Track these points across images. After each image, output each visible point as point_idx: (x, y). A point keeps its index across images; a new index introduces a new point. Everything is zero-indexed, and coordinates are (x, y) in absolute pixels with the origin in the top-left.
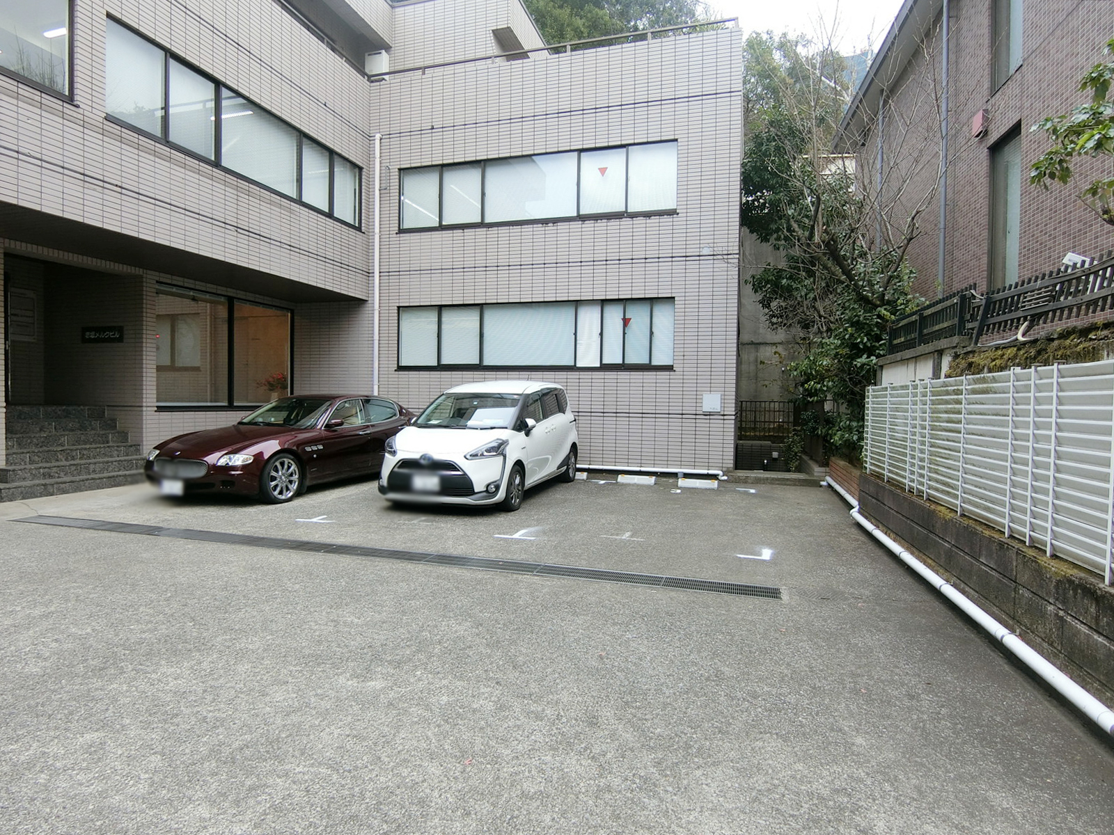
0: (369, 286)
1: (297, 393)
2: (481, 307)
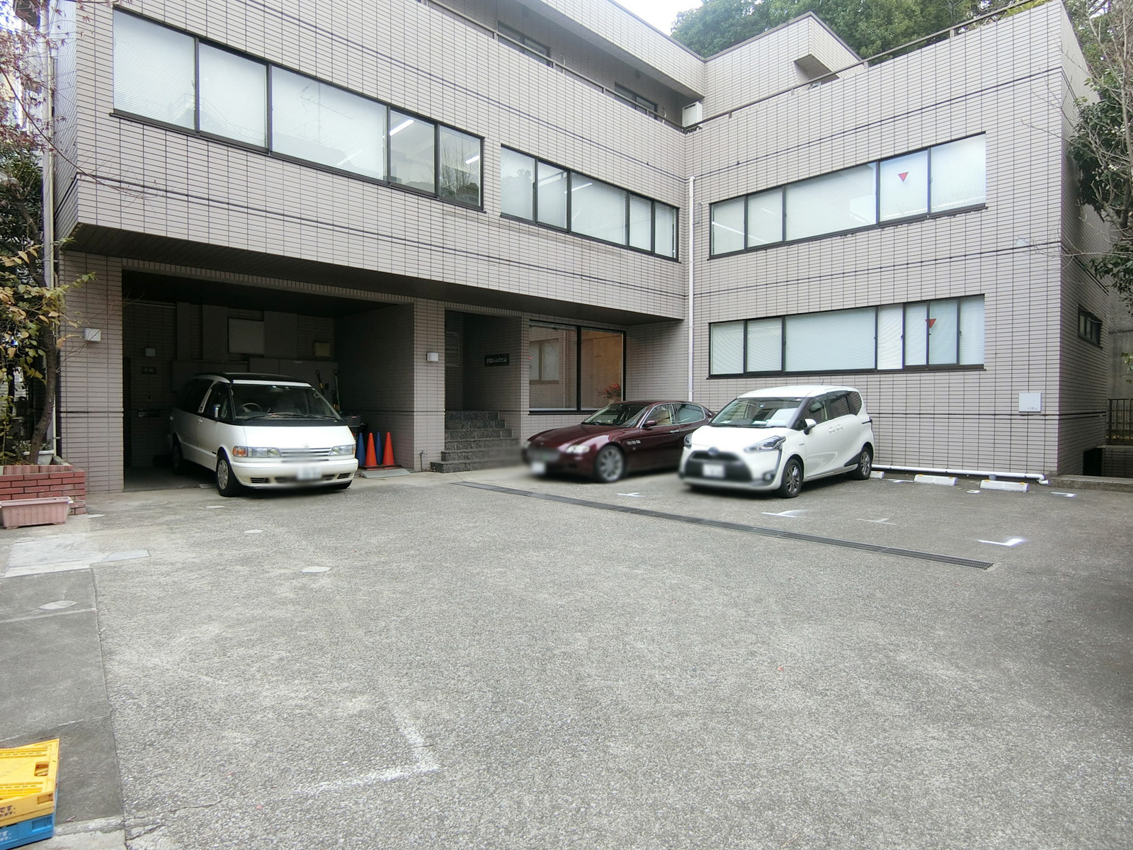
0: (685, 307)
1: (628, 399)
2: (783, 318)
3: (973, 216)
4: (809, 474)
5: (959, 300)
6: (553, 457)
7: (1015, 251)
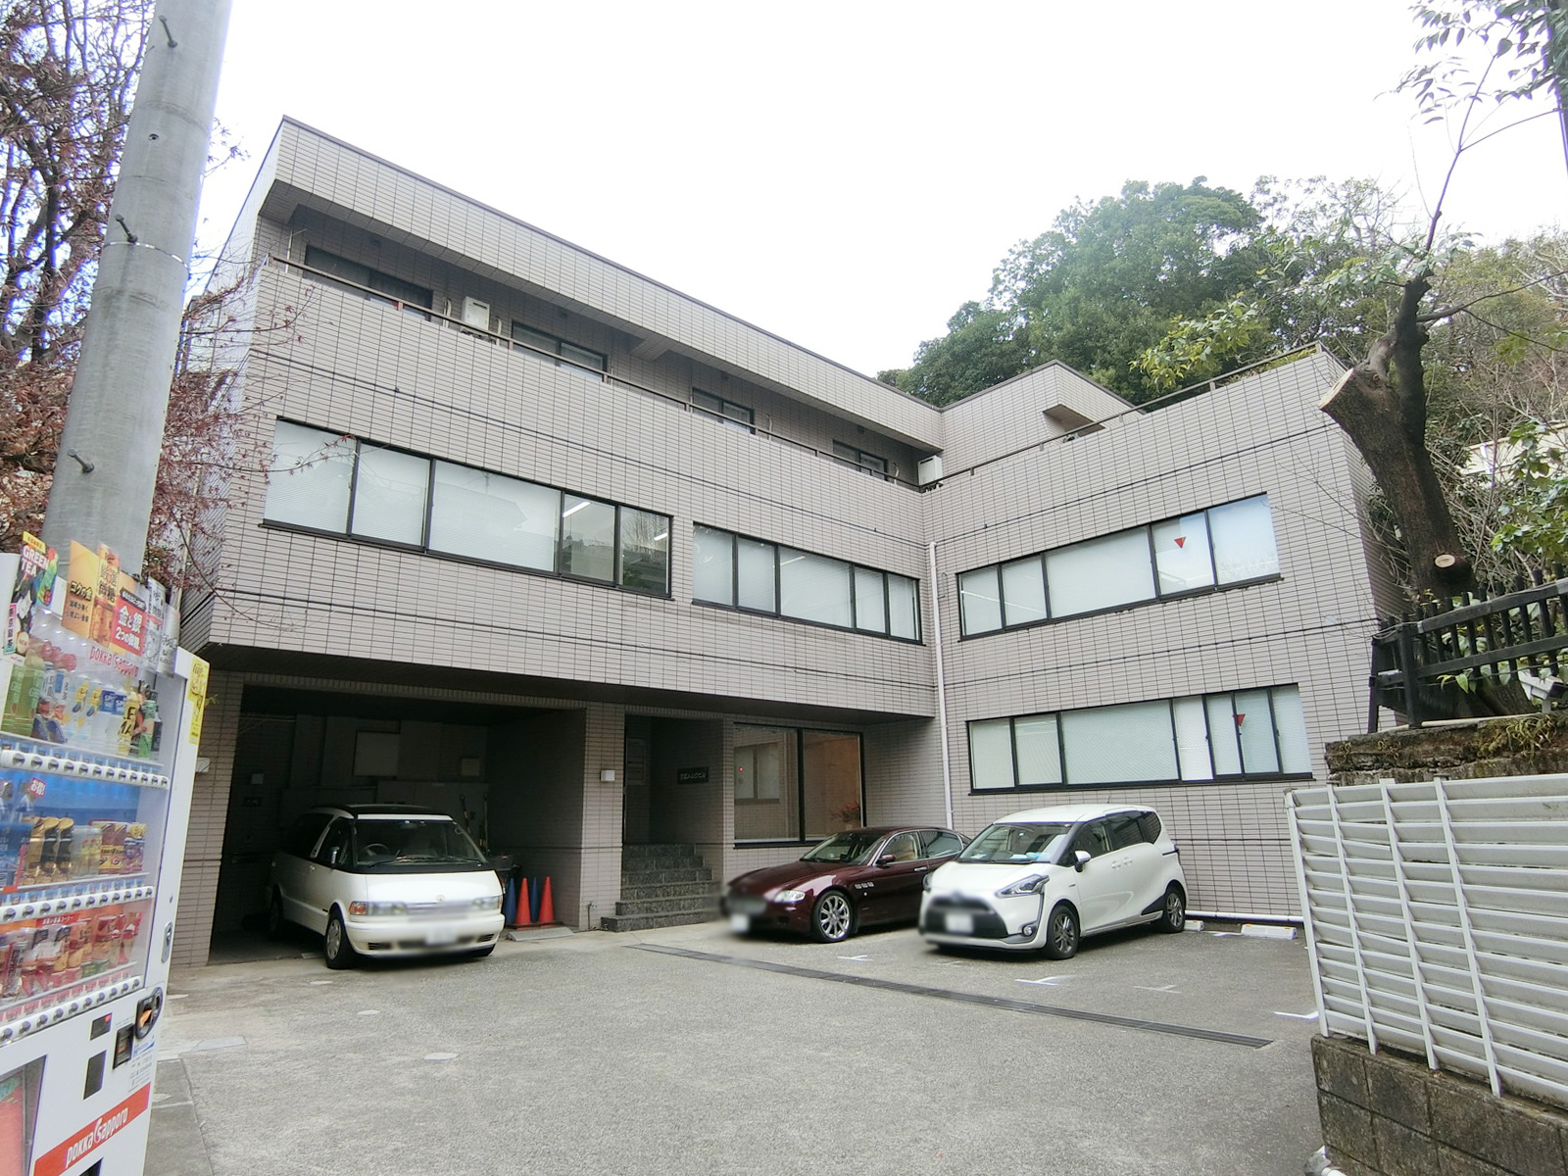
0: (934, 700)
1: (871, 825)
2: (1058, 714)
3: (1267, 587)
4: (1087, 927)
5: (1270, 691)
6: (758, 908)
7: (1325, 630)
